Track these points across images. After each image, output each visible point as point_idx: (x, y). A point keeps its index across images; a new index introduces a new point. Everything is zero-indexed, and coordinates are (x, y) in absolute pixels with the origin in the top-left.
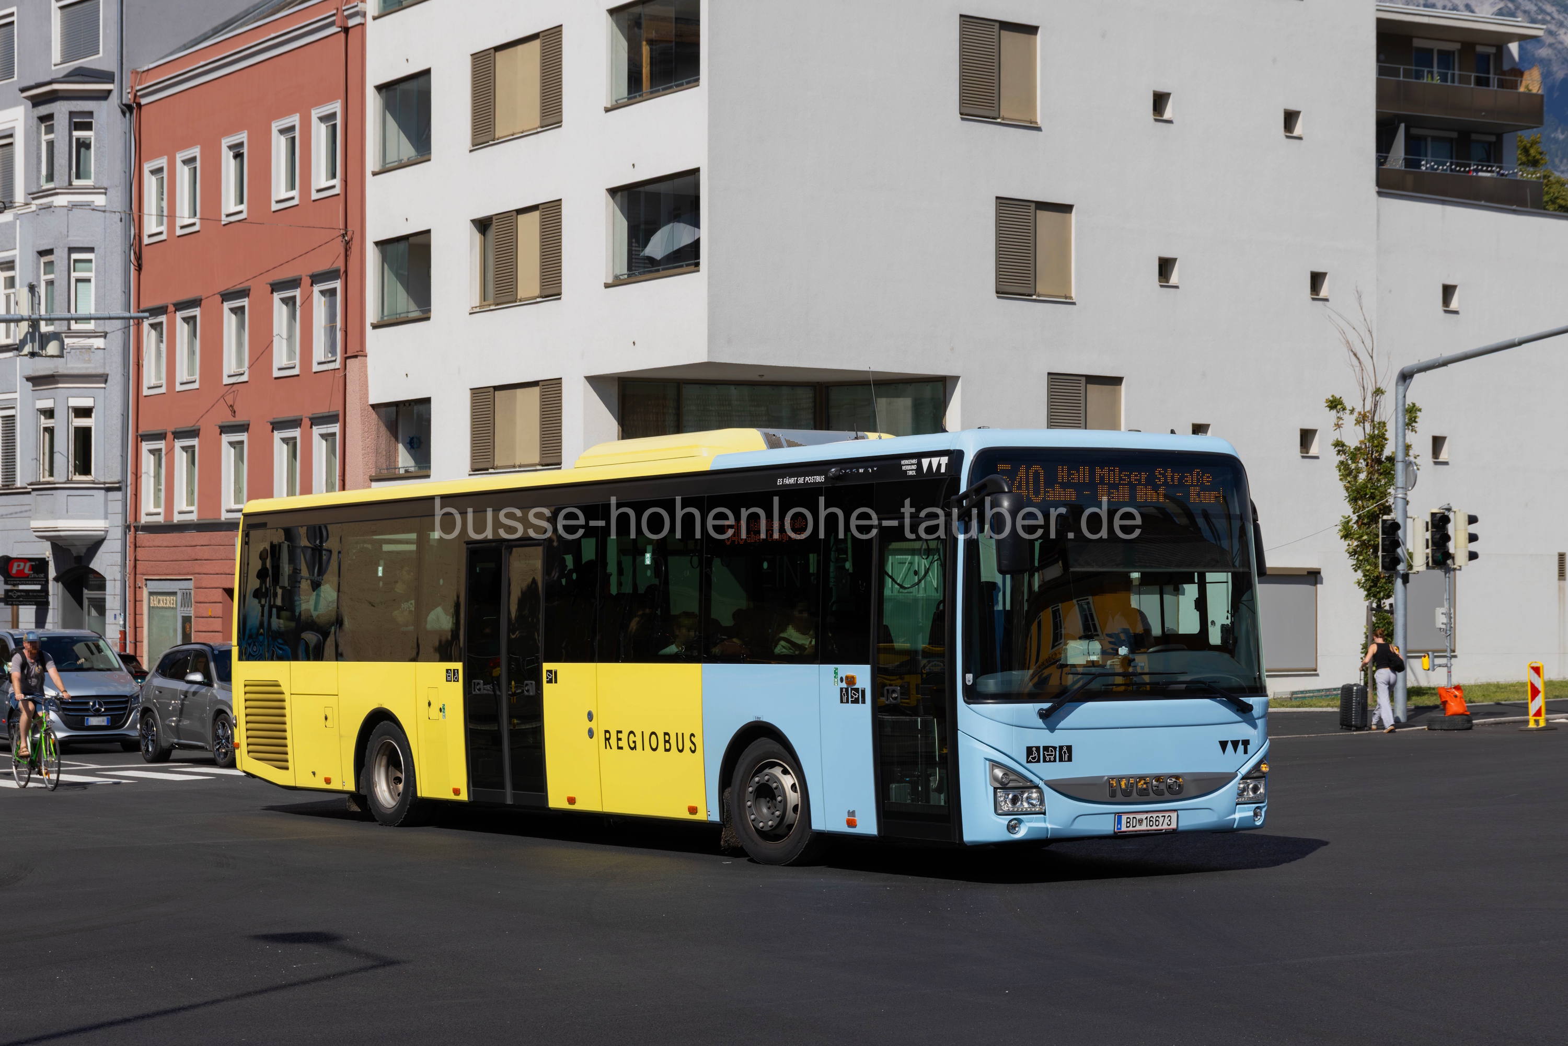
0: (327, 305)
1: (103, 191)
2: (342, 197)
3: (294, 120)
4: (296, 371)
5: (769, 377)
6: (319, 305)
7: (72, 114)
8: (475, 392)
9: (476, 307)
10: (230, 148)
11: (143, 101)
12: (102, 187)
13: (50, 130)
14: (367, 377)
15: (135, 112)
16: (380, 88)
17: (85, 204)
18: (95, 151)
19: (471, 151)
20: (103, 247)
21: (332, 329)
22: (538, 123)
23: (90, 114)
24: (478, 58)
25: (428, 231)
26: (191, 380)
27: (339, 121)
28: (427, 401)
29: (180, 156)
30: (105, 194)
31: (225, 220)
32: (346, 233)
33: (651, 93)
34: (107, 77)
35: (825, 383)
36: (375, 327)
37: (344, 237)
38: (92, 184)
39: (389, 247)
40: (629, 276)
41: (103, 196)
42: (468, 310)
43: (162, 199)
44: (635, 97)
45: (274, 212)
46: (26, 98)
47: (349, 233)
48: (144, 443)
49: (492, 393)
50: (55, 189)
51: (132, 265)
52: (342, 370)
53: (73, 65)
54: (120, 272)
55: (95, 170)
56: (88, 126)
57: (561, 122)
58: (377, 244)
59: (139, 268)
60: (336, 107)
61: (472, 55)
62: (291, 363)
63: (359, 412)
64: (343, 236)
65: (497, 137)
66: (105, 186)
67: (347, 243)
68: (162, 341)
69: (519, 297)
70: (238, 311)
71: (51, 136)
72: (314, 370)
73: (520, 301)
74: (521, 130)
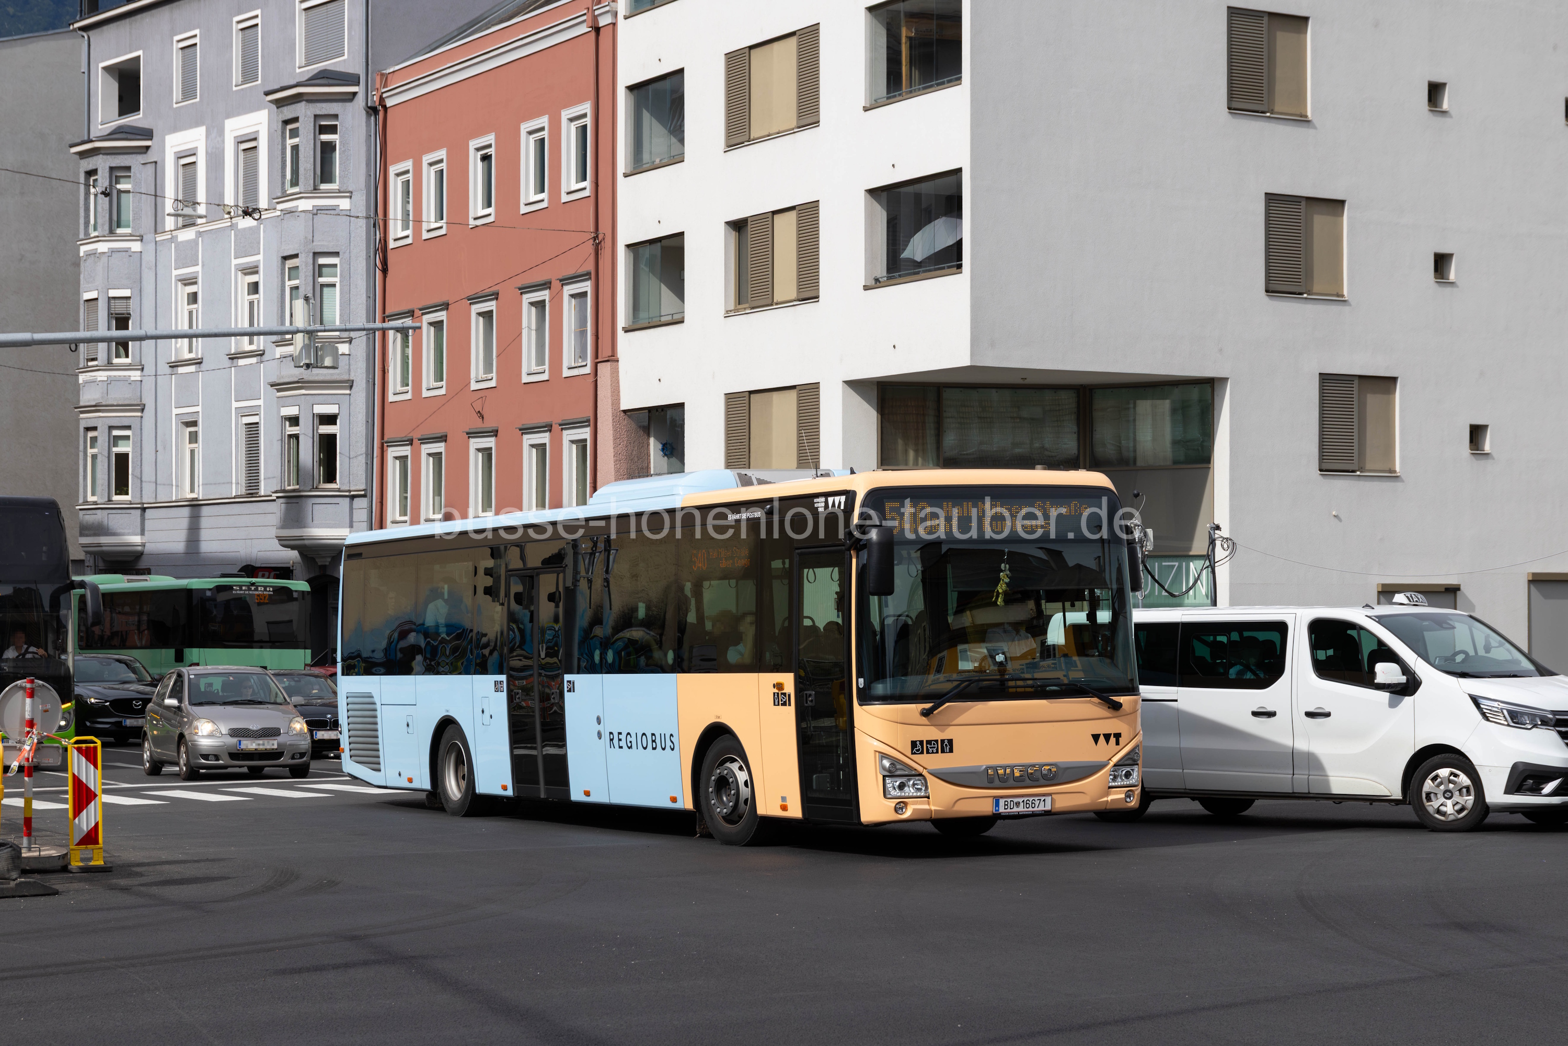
0: (577, 309)
1: (348, 194)
2: (592, 200)
3: (543, 121)
4: (545, 377)
5: (1031, 380)
6: (569, 308)
7: (316, 116)
8: (731, 398)
9: (731, 311)
10: (478, 149)
11: (389, 103)
12: (347, 190)
13: (294, 133)
14: (618, 382)
15: (381, 114)
16: (631, 88)
17: (330, 208)
18: (340, 154)
19: (725, 152)
20: (348, 251)
21: (582, 333)
22: (794, 124)
23: (336, 116)
24: (731, 57)
25: (682, 234)
26: (438, 386)
27: (588, 121)
28: (682, 405)
29: (427, 159)
30: (351, 197)
31: (472, 223)
32: (597, 236)
33: (911, 92)
34: (353, 79)
35: (1088, 385)
36: (627, 330)
37: (595, 240)
38: (337, 188)
39: (641, 250)
40: (889, 278)
41: (348, 200)
42: (723, 312)
43: (408, 202)
44: (895, 96)
45: (523, 215)
46: (271, 101)
47: (601, 237)
48: (390, 449)
49: (747, 398)
50: (300, 193)
51: (377, 269)
52: (592, 376)
53: (317, 68)
54: (365, 276)
55: (339, 174)
56: (333, 129)
57: (819, 122)
58: (628, 246)
59: (385, 271)
60: (586, 107)
61: (726, 54)
62: (540, 369)
63: (611, 419)
64: (595, 238)
65: (752, 137)
66: (351, 189)
67: (597, 245)
68: (408, 347)
69: (775, 301)
70: (487, 315)
71: (296, 141)
72: (564, 375)
73: (777, 304)
74: (777, 131)
